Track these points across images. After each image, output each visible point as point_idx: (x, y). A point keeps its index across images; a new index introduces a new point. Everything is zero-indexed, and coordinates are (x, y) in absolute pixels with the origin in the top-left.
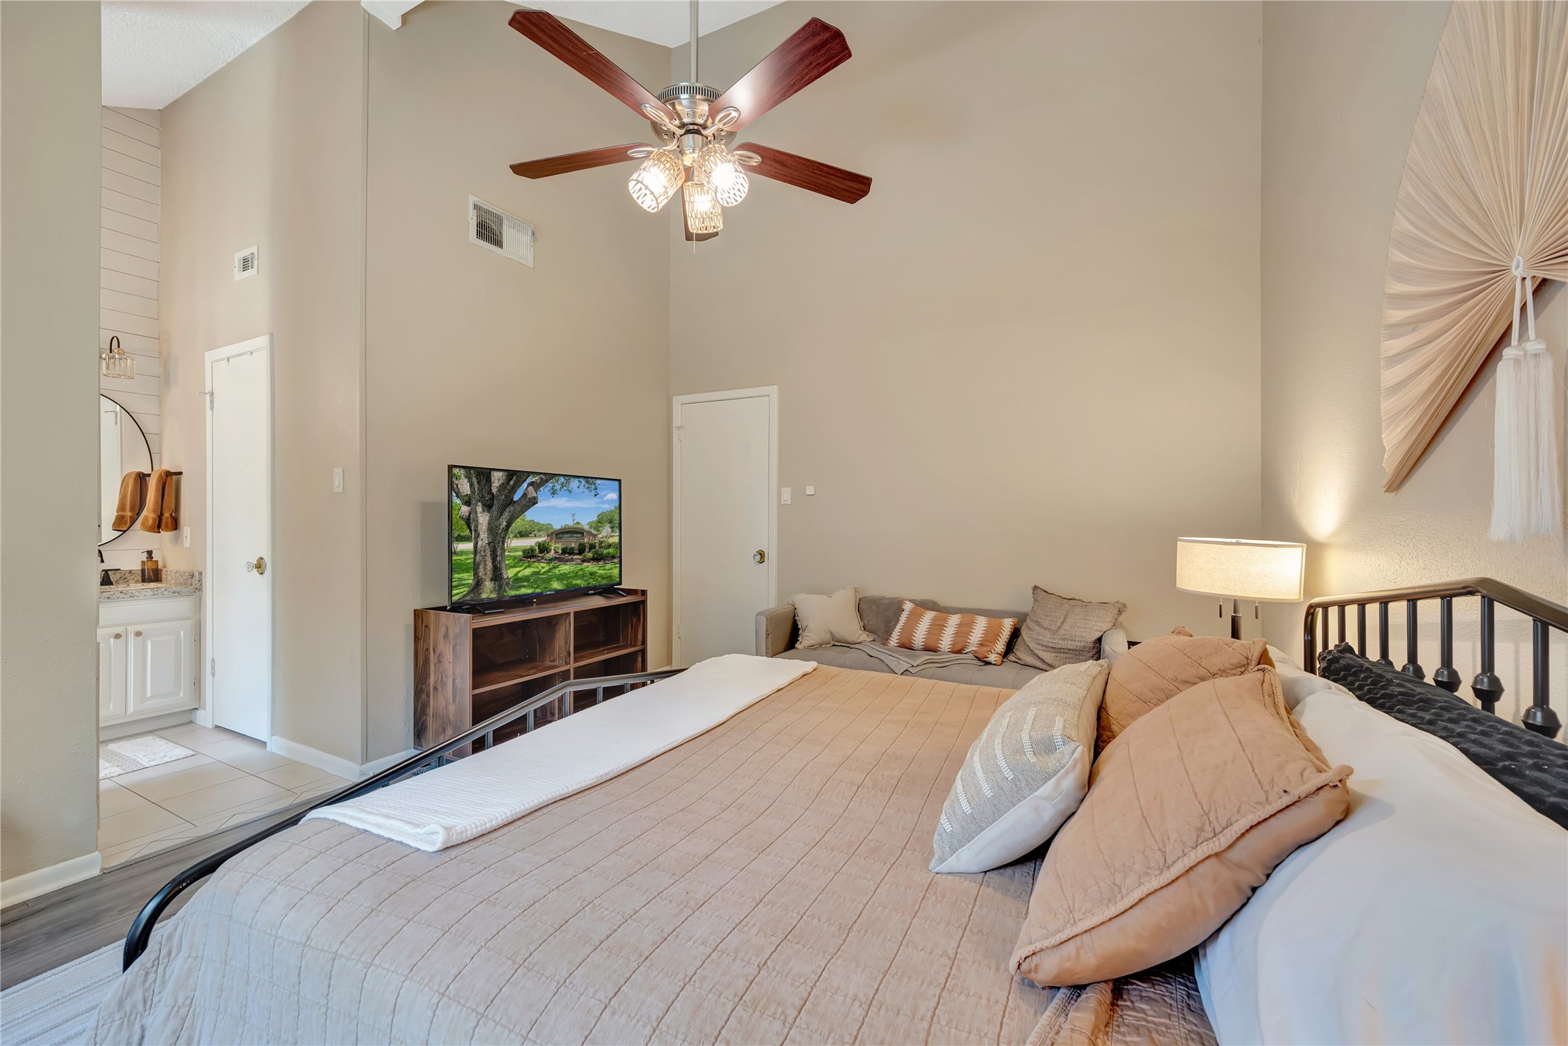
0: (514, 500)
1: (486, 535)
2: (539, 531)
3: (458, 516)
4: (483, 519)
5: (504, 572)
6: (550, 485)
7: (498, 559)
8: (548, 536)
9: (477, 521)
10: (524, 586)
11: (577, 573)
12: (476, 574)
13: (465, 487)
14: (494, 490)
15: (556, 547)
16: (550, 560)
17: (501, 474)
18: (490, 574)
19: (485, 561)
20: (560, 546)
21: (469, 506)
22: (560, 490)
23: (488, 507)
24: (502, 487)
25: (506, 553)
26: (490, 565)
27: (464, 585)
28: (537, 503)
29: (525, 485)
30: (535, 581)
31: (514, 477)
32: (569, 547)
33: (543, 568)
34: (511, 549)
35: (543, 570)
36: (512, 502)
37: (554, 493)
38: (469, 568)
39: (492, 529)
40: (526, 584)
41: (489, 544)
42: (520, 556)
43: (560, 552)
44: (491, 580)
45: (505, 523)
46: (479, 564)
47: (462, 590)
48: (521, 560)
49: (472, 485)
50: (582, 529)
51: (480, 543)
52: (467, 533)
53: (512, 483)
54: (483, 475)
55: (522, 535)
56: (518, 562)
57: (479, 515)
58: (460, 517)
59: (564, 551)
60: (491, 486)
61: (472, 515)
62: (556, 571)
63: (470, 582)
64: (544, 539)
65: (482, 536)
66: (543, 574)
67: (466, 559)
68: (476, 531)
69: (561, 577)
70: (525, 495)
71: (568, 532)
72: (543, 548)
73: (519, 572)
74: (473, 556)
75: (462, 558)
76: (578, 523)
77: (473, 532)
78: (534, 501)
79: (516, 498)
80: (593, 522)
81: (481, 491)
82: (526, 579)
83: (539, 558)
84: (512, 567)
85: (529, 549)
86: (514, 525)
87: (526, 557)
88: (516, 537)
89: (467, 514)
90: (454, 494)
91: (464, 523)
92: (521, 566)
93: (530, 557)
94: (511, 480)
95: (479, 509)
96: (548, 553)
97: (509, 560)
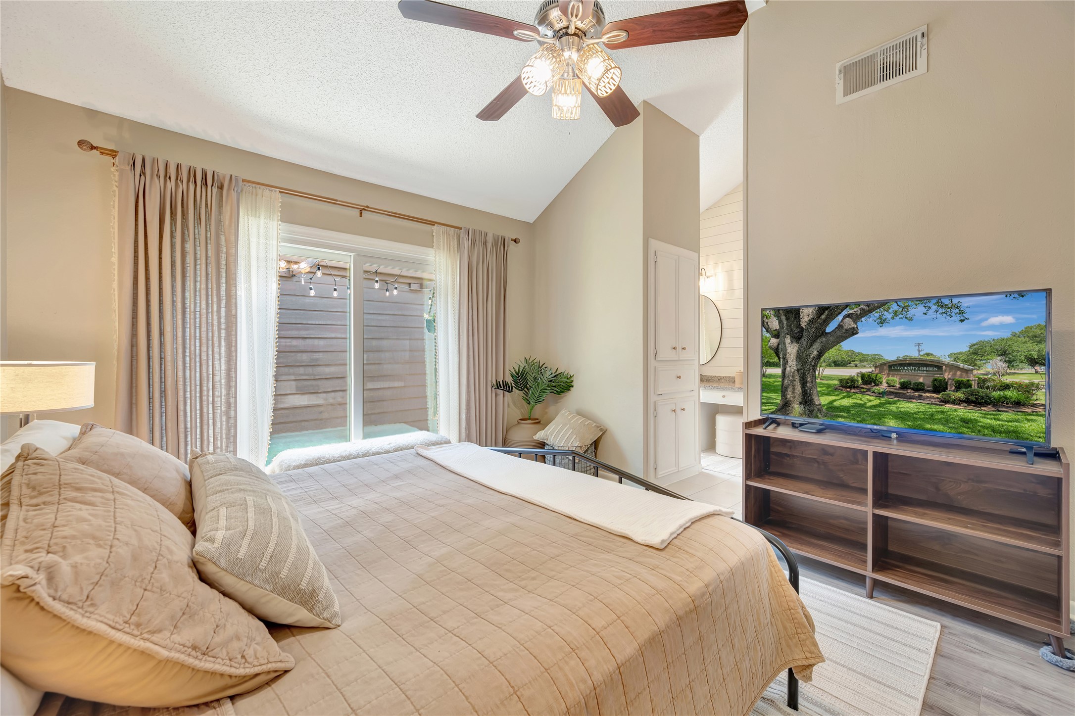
0: (826, 331)
1: (795, 363)
2: (861, 361)
3: (767, 347)
4: (792, 349)
5: (815, 398)
6: (876, 314)
7: (808, 385)
8: (876, 367)
9: (786, 350)
10: (842, 417)
11: (932, 415)
12: (784, 395)
13: (774, 324)
14: (803, 325)
15: (886, 380)
16: (881, 395)
17: (810, 310)
18: (798, 398)
19: (794, 386)
20: (896, 380)
21: (778, 338)
22: (893, 318)
23: (797, 338)
24: (811, 322)
25: (818, 381)
26: (799, 389)
27: (772, 403)
28: (857, 333)
29: (840, 317)
30: (859, 414)
31: (826, 312)
32: (913, 382)
33: (870, 401)
34: (824, 377)
35: (869, 404)
36: (824, 334)
37: (882, 322)
38: (777, 390)
39: (800, 357)
40: (844, 414)
41: (798, 370)
42: (835, 385)
43: (898, 386)
44: (801, 403)
45: (815, 353)
46: (787, 387)
47: (770, 407)
48: (836, 389)
49: (780, 322)
50: (939, 362)
51: (788, 369)
52: (776, 359)
53: (823, 317)
54: (793, 314)
55: (837, 364)
56: (832, 390)
57: (787, 346)
58: (769, 347)
59: (904, 386)
60: (800, 321)
61: (780, 346)
62: (893, 408)
63: (779, 401)
64: (870, 370)
65: (790, 363)
66: (870, 407)
67: (775, 382)
68: (784, 358)
69: (902, 416)
70: (840, 326)
71: (909, 365)
72: (869, 381)
73: (835, 400)
74: (781, 380)
75: (771, 380)
76: (928, 354)
77: (781, 360)
78: (853, 332)
79: (829, 329)
80: (960, 353)
81: (789, 326)
82: (846, 409)
83: (863, 390)
84: (826, 395)
85: (848, 379)
86: (827, 354)
87: (844, 387)
88: (829, 365)
89: (776, 344)
90: (764, 330)
91: (772, 352)
92: (838, 395)
93: (850, 387)
94: (822, 314)
95: (788, 340)
96: (876, 385)
97: (821, 387)
